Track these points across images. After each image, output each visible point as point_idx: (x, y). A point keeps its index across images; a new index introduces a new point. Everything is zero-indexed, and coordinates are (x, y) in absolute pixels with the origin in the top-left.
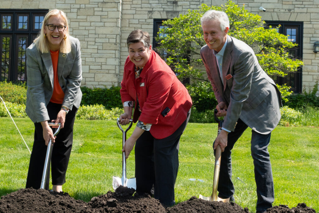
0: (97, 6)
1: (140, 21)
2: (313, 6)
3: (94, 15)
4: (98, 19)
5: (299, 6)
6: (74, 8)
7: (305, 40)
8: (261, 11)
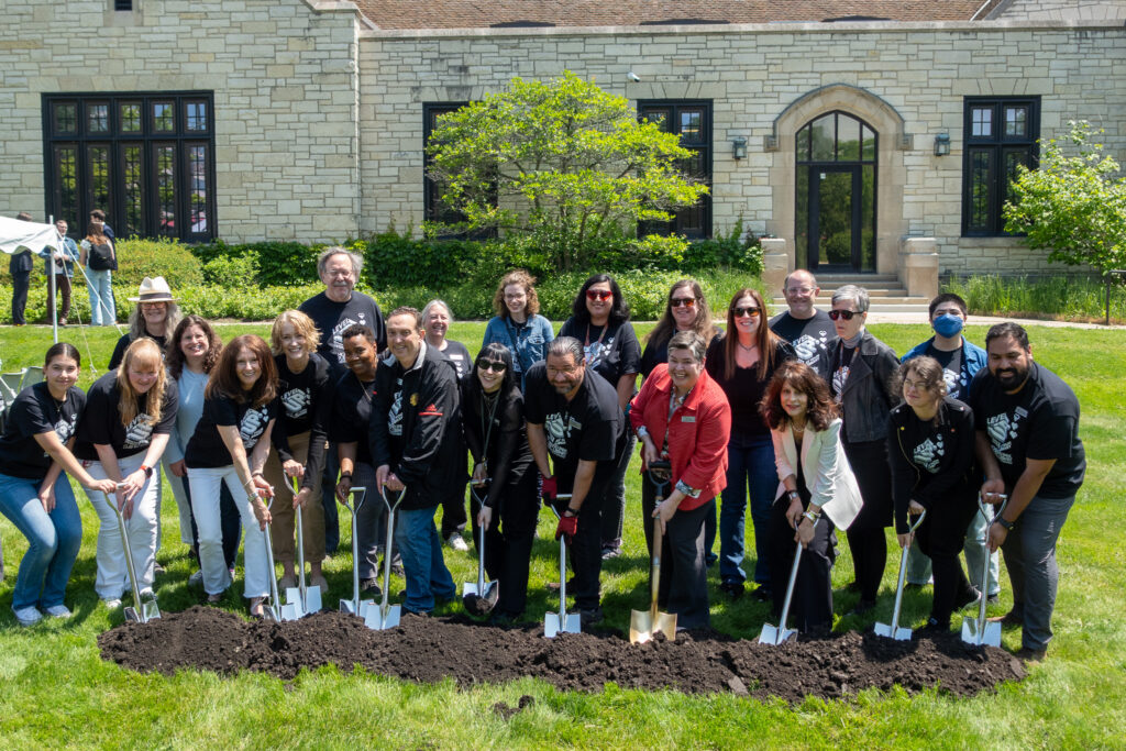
0: (309, 81)
1: (397, 107)
2: (732, 68)
3: (305, 100)
4: (313, 107)
5: (704, 68)
6: (264, 87)
7: (716, 135)
8: (631, 81)
